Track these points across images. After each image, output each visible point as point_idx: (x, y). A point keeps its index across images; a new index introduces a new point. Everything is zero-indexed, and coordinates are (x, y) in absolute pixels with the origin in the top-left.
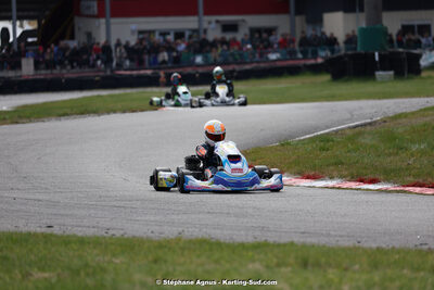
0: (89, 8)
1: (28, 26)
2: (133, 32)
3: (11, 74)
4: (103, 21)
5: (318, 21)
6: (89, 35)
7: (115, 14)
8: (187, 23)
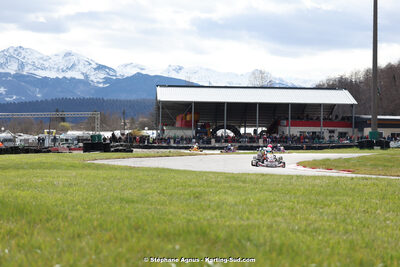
0: (283, 123)
1: (264, 129)
2: (298, 132)
3: (254, 145)
4: (288, 128)
5: (362, 131)
6: (283, 132)
7: (292, 126)
8: (317, 129)
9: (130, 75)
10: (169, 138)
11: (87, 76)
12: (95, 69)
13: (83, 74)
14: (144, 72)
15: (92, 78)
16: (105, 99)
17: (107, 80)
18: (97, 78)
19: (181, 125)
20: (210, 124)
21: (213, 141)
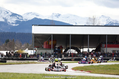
0: (103, 46)
2: (112, 50)
4: (106, 48)
6: (103, 51)
9: (30, 19)
10: (38, 55)
11: (6, 20)
12: (11, 16)
13: (4, 18)
14: (38, 17)
15: (9, 21)
16: (16, 32)
17: (17, 22)
18: (12, 21)
19: (46, 47)
20: (63, 46)
21: (63, 56)
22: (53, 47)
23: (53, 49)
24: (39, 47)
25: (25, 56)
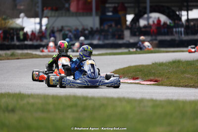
19: (78, 9)
20: (126, 5)
21: (127, 33)
22: (97, 9)
23: (97, 15)
24: (57, 10)
25: (15, 37)
